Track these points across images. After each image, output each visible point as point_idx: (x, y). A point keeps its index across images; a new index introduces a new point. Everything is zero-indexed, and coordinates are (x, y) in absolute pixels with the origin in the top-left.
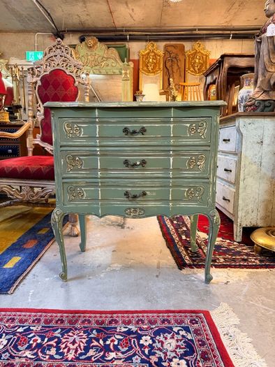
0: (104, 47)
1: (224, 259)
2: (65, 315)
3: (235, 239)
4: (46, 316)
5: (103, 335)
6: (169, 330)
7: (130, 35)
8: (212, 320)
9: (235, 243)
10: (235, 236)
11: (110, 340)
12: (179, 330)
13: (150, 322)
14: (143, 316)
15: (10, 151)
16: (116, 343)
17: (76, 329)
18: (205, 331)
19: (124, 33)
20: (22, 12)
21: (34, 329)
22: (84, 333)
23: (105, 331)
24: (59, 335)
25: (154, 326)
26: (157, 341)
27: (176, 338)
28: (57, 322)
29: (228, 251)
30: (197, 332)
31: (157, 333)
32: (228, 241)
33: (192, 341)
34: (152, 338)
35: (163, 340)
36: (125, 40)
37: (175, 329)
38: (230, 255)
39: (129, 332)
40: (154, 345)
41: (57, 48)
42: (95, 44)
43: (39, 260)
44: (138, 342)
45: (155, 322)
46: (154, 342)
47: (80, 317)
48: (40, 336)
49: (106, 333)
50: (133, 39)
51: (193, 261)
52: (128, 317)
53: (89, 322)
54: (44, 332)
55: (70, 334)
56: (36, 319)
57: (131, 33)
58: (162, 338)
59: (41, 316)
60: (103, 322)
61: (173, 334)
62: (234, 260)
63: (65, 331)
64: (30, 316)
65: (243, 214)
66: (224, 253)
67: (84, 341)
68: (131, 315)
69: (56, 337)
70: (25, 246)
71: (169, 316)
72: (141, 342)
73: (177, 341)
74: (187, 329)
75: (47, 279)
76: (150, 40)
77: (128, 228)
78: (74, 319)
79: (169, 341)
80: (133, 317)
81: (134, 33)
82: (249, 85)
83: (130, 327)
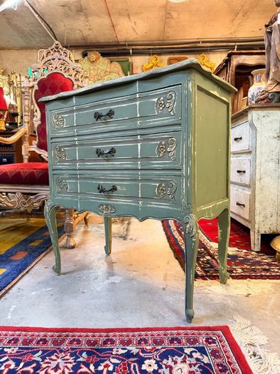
0: (106, 61)
1: (242, 269)
2: (49, 333)
3: (252, 248)
4: (26, 335)
5: (95, 359)
6: (179, 352)
7: (133, 49)
8: (233, 339)
9: (253, 253)
10: (252, 245)
11: (103, 365)
12: (191, 352)
13: (155, 342)
14: (146, 335)
15: (5, 160)
16: (111, 369)
17: (61, 351)
18: (225, 352)
19: (127, 48)
20: (24, 28)
21: (9, 351)
22: (71, 356)
23: (98, 353)
24: (39, 359)
25: (160, 347)
26: (164, 366)
27: (188, 362)
28: (38, 343)
29: (246, 261)
30: (215, 353)
31: (164, 355)
32: (245, 251)
33: (209, 365)
34: (157, 362)
35: (172, 364)
36: (127, 54)
37: (187, 351)
38: (248, 265)
39: (129, 355)
40: (160, 371)
41: (55, 51)
42: (98, 59)
43: (28, 272)
44: (140, 367)
45: (161, 342)
46: (160, 367)
47: (67, 336)
48: (14, 360)
49: (98, 356)
50: (137, 53)
51: (206, 272)
52: (128, 336)
53: (79, 342)
54: (20, 356)
55: (53, 357)
56: (13, 339)
57: (134, 47)
58: (170, 362)
59: (20, 335)
60: (96, 343)
61: (185, 357)
62: (254, 270)
63: (47, 354)
64: (6, 335)
65: (262, 219)
66: (241, 263)
67: (70, 366)
68: (131, 334)
69: (34, 361)
70: (13, 258)
71: (179, 334)
72: (144, 367)
73: (190, 365)
74: (202, 350)
75: (34, 293)
76: (153, 54)
77: (131, 239)
78: (60, 339)
79: (180, 365)
80: (133, 336)
81: (137, 47)
82: (260, 81)
83: (129, 348)
